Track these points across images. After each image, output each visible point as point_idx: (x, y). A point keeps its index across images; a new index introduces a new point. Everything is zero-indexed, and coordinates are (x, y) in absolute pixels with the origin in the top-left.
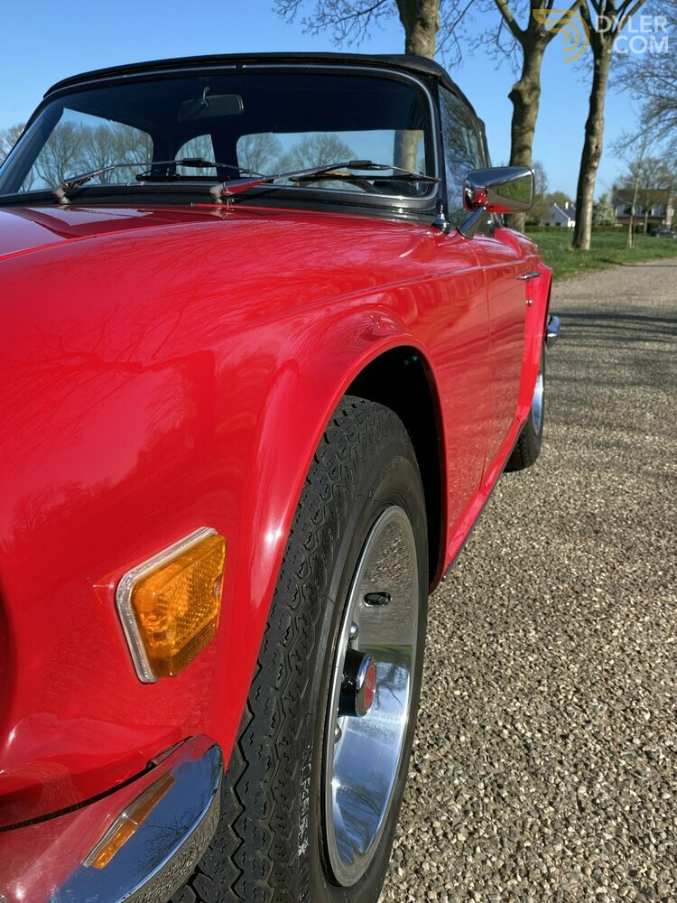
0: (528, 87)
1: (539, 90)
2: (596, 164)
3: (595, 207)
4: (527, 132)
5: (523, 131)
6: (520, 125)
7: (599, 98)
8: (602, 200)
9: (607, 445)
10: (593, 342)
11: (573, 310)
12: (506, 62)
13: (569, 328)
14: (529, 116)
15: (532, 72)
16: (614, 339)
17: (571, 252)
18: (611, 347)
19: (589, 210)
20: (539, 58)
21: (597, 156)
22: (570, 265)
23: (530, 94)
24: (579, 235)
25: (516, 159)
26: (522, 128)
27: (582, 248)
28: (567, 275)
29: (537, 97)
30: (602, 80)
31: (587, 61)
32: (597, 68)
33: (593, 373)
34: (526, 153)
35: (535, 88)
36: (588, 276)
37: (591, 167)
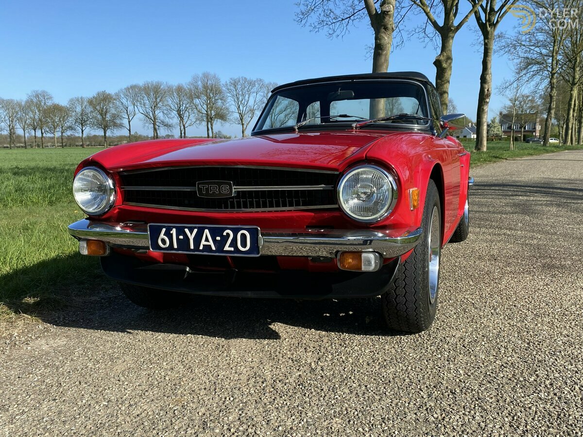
0: (445, 58)
1: (452, 59)
2: (488, 100)
3: (488, 126)
4: (445, 83)
5: (443, 83)
6: (441, 80)
7: (489, 62)
8: (493, 122)
9: (499, 235)
10: (491, 197)
11: (478, 183)
12: (430, 43)
13: (477, 191)
14: (446, 74)
15: (447, 49)
16: (502, 195)
17: (475, 153)
18: (501, 199)
19: (485, 127)
21: (488, 96)
22: (475, 160)
23: (446, 62)
24: (480, 142)
26: (443, 81)
27: (481, 151)
28: (473, 165)
29: (450, 64)
30: (489, 51)
31: (480, 40)
32: (486, 44)
33: (491, 209)
34: (445, 95)
35: (449, 58)
36: (486, 166)
37: (485, 102)
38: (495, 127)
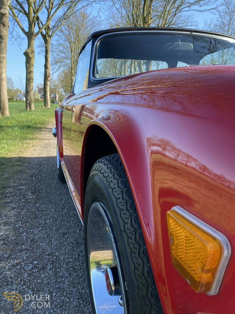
0: (31, 51)
1: (34, 52)
4: (31, 67)
5: (30, 66)
6: (29, 64)
7: (48, 57)
14: (32, 61)
15: (32, 46)
20: (33, 41)
21: (49, 76)
23: (31, 54)
25: (28, 75)
26: (30, 65)
27: (48, 107)
29: (34, 55)
30: (48, 51)
32: (46, 47)
34: (32, 74)
35: (33, 52)
37: (48, 80)
38: (36, 95)
